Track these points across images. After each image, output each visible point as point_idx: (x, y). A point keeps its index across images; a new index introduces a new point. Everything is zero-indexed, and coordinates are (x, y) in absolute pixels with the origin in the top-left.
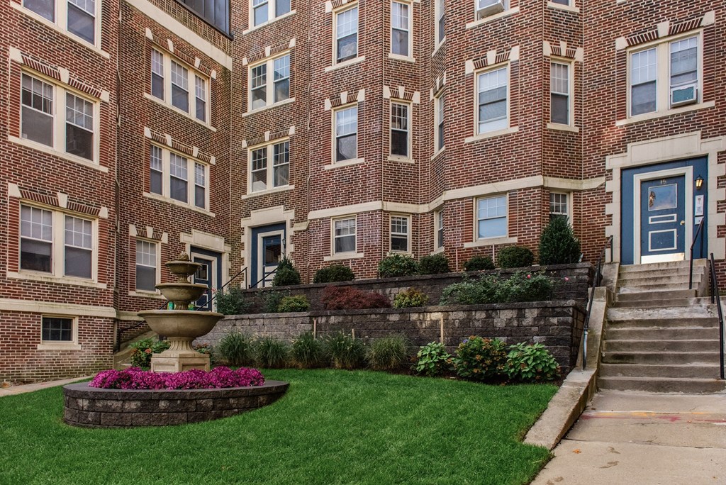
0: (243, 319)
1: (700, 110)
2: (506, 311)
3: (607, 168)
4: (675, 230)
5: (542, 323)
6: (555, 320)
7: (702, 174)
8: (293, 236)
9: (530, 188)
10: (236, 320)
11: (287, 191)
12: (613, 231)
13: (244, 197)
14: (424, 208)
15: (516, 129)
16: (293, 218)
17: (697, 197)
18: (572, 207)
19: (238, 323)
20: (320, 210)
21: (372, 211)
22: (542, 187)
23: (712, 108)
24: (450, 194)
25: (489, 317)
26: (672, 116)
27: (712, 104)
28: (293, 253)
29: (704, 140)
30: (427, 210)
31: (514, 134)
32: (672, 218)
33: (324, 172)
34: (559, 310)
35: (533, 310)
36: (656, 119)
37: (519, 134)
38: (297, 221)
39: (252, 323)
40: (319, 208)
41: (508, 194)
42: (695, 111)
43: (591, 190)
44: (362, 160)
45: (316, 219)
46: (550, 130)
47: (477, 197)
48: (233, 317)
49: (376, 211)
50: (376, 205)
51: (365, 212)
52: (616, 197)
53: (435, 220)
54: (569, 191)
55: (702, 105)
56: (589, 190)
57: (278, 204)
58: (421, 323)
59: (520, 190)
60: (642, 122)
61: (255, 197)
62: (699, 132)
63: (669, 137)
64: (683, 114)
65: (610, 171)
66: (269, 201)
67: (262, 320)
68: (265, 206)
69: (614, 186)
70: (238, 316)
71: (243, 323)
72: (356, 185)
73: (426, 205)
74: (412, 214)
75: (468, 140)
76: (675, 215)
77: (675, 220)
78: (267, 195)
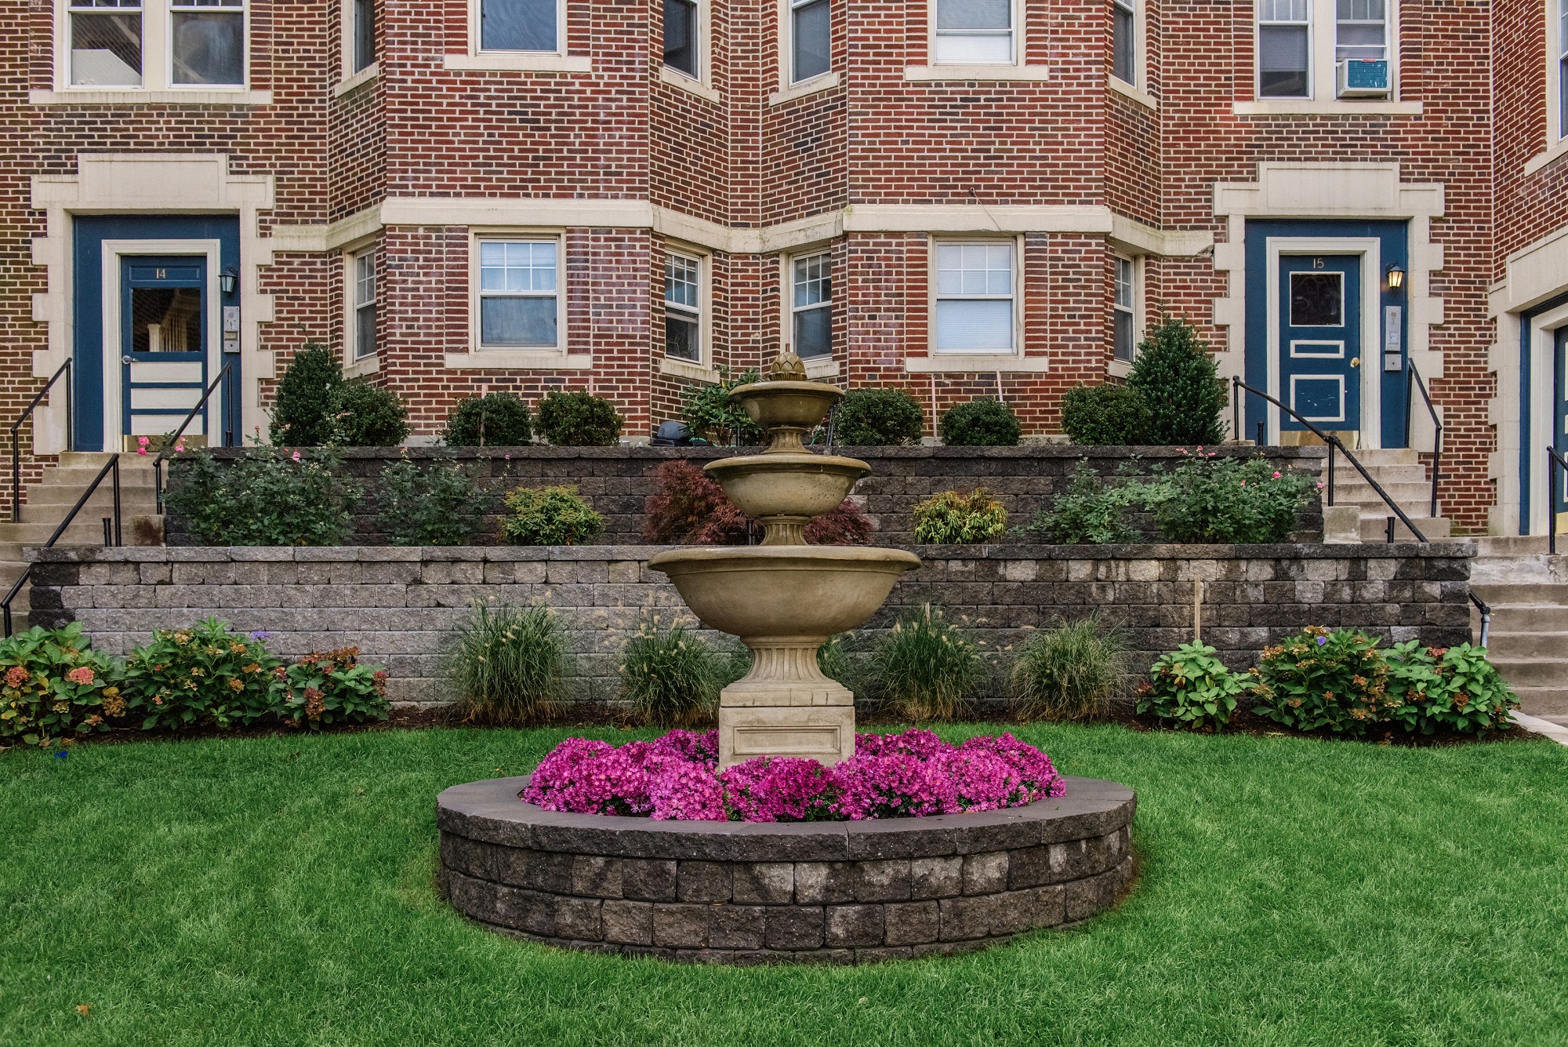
0: (456, 561)
1: (1397, 117)
2: (1324, 564)
3: (1218, 210)
4: (1341, 378)
5: (1407, 594)
6: (1434, 589)
7: (1395, 257)
8: (269, 268)
9: (1078, 235)
10: (425, 563)
11: (240, 107)
12: (1230, 364)
13: (38, 97)
14: (745, 241)
15: (1041, 73)
16: (270, 203)
17: (1390, 309)
18: (1142, 296)
19: (432, 575)
20: (427, 200)
21: (619, 230)
22: (1106, 236)
23: (1418, 117)
24: (864, 217)
25: (1281, 575)
26: (1345, 117)
27: (1416, 108)
28: (269, 325)
29: (1405, 185)
30: (754, 247)
31: (1036, 84)
32: (1335, 349)
33: (443, 75)
34: (1442, 564)
35: (1386, 563)
36: (1313, 117)
37: (1050, 87)
38: (286, 219)
39: (495, 574)
40: (424, 191)
41: (1021, 241)
42: (1387, 117)
43: (1182, 258)
44: (583, 64)
45: (414, 227)
46: (1115, 92)
47: (938, 235)
48: (416, 553)
49: (630, 230)
50: (636, 212)
51: (596, 230)
52: (1237, 283)
53: (782, 280)
54: (1137, 254)
55: (1396, 107)
56: (1176, 259)
57: (198, 146)
58: (1103, 589)
59: (1053, 235)
60: (1286, 117)
61: (97, 107)
62: (1396, 166)
63: (1339, 164)
64: (1366, 117)
65: (1223, 219)
66: (161, 129)
67: (540, 568)
68: (144, 147)
69: (1231, 256)
70: (438, 552)
71: (459, 576)
72: (562, 136)
73: (753, 233)
74: (714, 251)
75: (912, 73)
76: (1341, 344)
77: (1341, 355)
78: (150, 106)
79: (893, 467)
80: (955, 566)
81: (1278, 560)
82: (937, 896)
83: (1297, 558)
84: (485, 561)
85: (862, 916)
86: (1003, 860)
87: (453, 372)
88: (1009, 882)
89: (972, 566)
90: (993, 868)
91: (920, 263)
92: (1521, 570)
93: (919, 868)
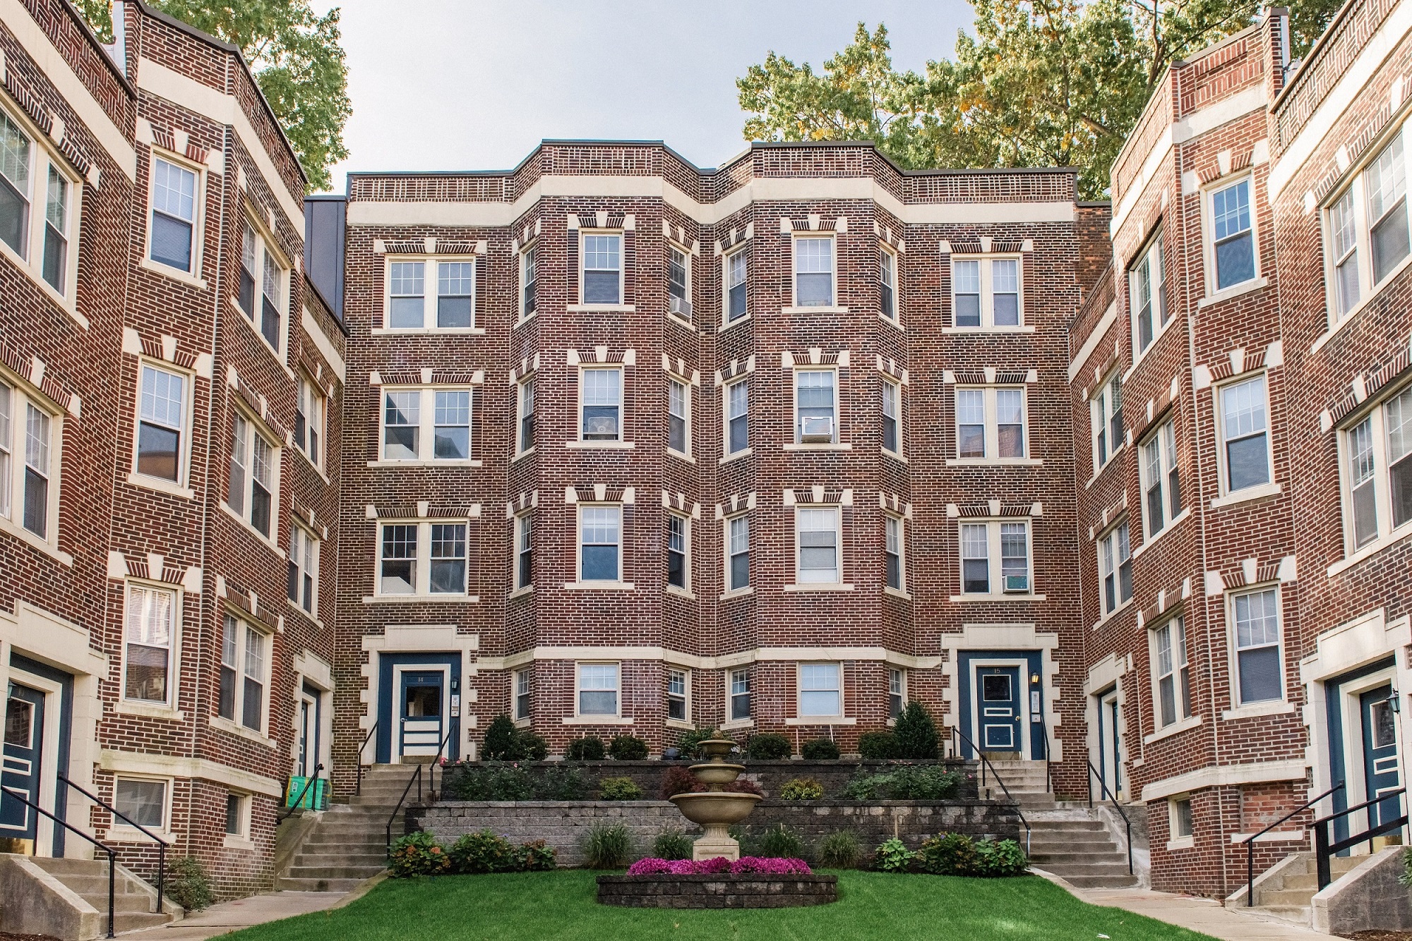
0: (583, 807)
1: (1032, 602)
2: (954, 808)
3: (943, 647)
4: (1011, 726)
5: (991, 821)
6: (1003, 819)
7: (1035, 668)
8: (475, 677)
9: (870, 661)
10: (570, 808)
11: (463, 603)
12: (951, 719)
13: (366, 600)
14: (708, 663)
15: (850, 587)
16: (476, 648)
17: (1033, 693)
18: (906, 688)
19: (573, 813)
20: (556, 648)
21: (647, 661)
22: (884, 661)
23: (1043, 602)
24: (765, 654)
25: (936, 813)
26: (1007, 602)
27: (1043, 598)
28: (474, 704)
29: (1038, 634)
30: (712, 666)
31: (848, 592)
32: (1007, 712)
33: (564, 592)
34: (1006, 808)
35: (982, 808)
36: (991, 603)
37: (855, 594)
38: (484, 654)
39: (599, 813)
40: (553, 644)
41: (842, 664)
42: (1028, 602)
43: (926, 670)
44: (631, 586)
45: (549, 660)
46: (888, 595)
47: (800, 661)
48: (566, 804)
49: (653, 661)
50: (655, 653)
51: (636, 661)
52: (954, 681)
53: (726, 681)
54: (902, 668)
55: (1033, 597)
56: (923, 670)
57: (443, 622)
58: (858, 818)
59: (858, 661)
60: (977, 602)
61: (394, 604)
62: (1033, 625)
63: (1004, 625)
64: (1017, 602)
65: (947, 651)
66: (425, 614)
67: (619, 810)
68: (416, 622)
69: (951, 668)
70: (576, 803)
71: (584, 813)
72: (620, 619)
73: (712, 659)
74: (693, 668)
75: (788, 588)
76: (1010, 709)
77: (1011, 715)
78: (420, 604)
79: (775, 769)
80: (795, 809)
81: (934, 807)
82: (759, 893)
83: (942, 806)
84: (595, 807)
85: (736, 899)
86: (782, 885)
87: (567, 726)
88: (783, 892)
89: (802, 809)
90: (778, 887)
91: (792, 674)
92: (1075, 815)
93: (754, 885)
